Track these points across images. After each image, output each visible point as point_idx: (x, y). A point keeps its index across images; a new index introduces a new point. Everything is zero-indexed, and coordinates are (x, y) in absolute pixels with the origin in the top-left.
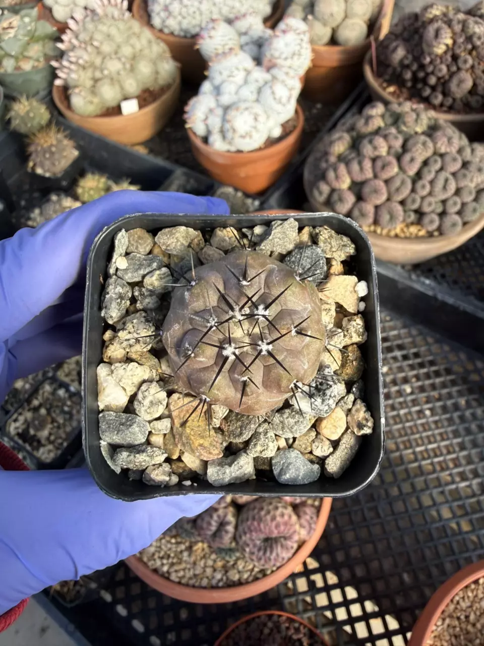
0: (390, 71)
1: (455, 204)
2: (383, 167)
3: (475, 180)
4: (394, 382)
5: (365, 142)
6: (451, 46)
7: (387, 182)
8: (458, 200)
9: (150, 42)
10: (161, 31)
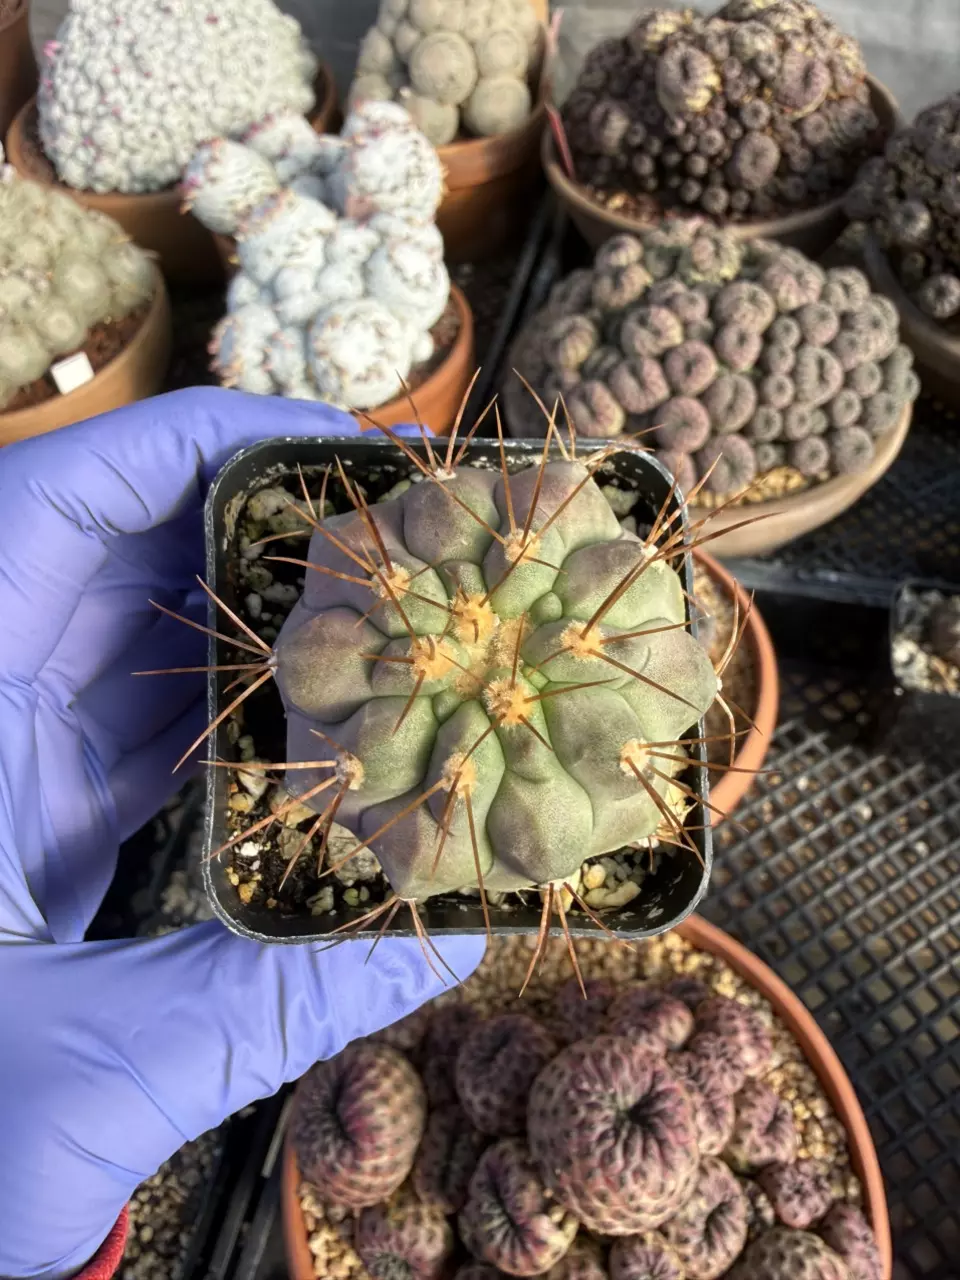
0: (604, 165)
1: (849, 405)
2: (689, 369)
3: (872, 346)
4: (833, 806)
5: (631, 324)
6: (719, 89)
7: (704, 397)
8: (851, 395)
9: (76, 221)
10: (88, 190)
